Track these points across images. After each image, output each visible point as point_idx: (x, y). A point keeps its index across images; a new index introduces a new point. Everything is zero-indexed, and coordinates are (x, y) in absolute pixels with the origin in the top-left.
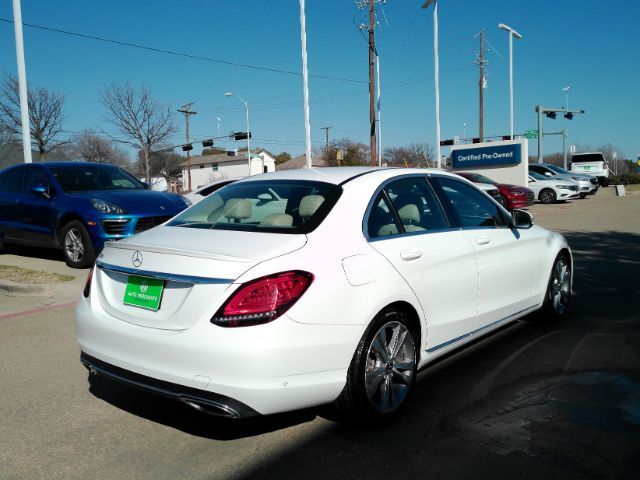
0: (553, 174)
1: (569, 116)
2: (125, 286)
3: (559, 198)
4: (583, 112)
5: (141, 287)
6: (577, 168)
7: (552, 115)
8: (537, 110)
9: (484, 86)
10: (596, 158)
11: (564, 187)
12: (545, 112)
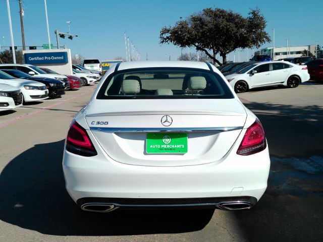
0: (80, 70)
1: (71, 38)
2: (142, 142)
3: (89, 83)
4: (77, 36)
5: (163, 140)
6: (87, 66)
7: (62, 36)
8: (56, 33)
9: (23, 14)
10: (96, 62)
11: (90, 77)
12: (60, 34)
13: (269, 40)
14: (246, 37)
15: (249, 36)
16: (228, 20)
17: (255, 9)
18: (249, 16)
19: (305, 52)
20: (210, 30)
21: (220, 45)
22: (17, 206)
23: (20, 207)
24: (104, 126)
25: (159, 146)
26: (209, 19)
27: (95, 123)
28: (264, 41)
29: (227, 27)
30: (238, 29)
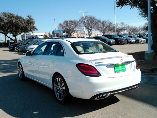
13: (37, 30)
14: (27, 28)
15: (28, 27)
16: (16, 19)
17: (29, 15)
18: (26, 18)
19: (45, 35)
20: (7, 23)
21: (14, 31)
22: (35, 113)
23: (38, 113)
24: (101, 64)
25: (118, 69)
26: (5, 18)
27: (97, 63)
28: (34, 30)
29: (16, 22)
30: (22, 24)
